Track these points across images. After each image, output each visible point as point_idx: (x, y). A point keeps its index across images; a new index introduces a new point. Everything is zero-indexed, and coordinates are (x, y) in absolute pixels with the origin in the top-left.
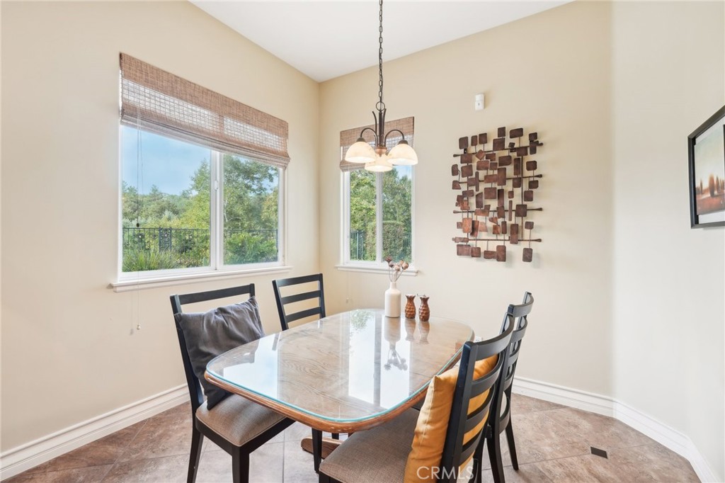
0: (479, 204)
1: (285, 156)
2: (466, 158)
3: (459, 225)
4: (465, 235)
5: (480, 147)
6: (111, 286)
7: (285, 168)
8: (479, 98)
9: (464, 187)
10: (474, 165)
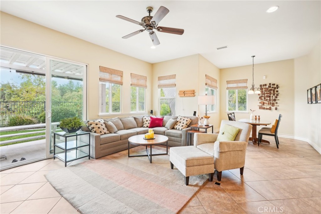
0: (265, 99)
1: (217, 87)
2: (261, 89)
4: (261, 105)
5: (265, 87)
8: (264, 77)
9: (261, 95)
10: (264, 90)
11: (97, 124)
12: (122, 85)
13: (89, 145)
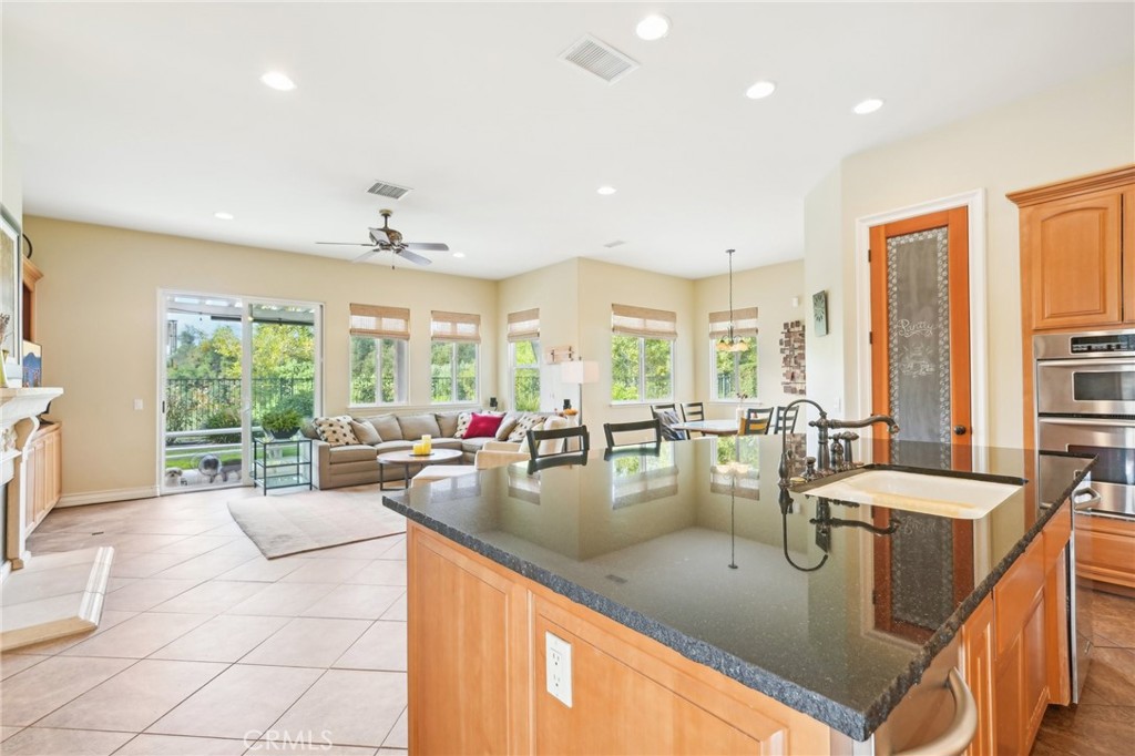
0: (796, 362)
1: (675, 333)
2: (788, 334)
3: (784, 375)
4: (789, 381)
5: (796, 329)
6: (611, 406)
7: (675, 340)
8: (795, 300)
9: (787, 352)
10: (792, 339)
11: (331, 425)
12: (408, 339)
13: (311, 463)
